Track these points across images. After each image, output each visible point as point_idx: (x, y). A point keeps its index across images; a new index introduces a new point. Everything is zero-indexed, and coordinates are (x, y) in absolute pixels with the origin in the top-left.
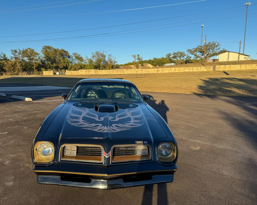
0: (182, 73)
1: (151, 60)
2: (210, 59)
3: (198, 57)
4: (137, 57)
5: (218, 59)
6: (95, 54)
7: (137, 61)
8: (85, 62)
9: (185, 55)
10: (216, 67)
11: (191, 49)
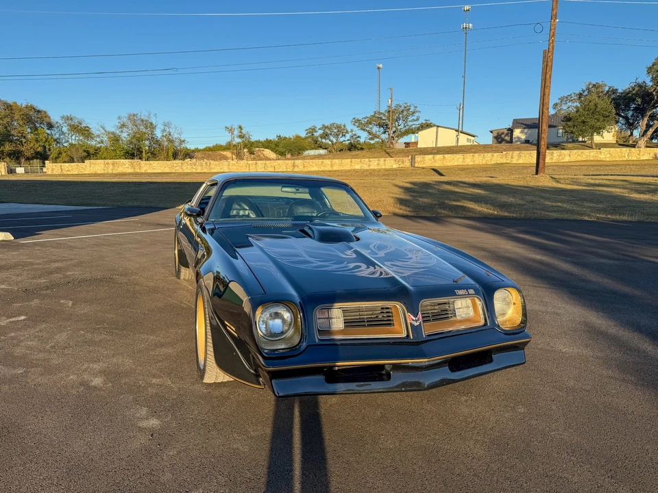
0: (349, 171)
1: (271, 141)
2: (399, 141)
3: (375, 136)
4: (236, 132)
5: (416, 143)
6: (125, 120)
7: (238, 140)
8: (98, 139)
9: (347, 132)
10: (416, 159)
11: (360, 118)
